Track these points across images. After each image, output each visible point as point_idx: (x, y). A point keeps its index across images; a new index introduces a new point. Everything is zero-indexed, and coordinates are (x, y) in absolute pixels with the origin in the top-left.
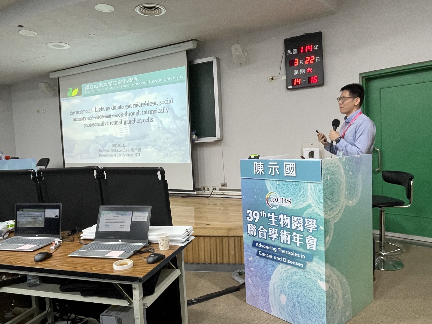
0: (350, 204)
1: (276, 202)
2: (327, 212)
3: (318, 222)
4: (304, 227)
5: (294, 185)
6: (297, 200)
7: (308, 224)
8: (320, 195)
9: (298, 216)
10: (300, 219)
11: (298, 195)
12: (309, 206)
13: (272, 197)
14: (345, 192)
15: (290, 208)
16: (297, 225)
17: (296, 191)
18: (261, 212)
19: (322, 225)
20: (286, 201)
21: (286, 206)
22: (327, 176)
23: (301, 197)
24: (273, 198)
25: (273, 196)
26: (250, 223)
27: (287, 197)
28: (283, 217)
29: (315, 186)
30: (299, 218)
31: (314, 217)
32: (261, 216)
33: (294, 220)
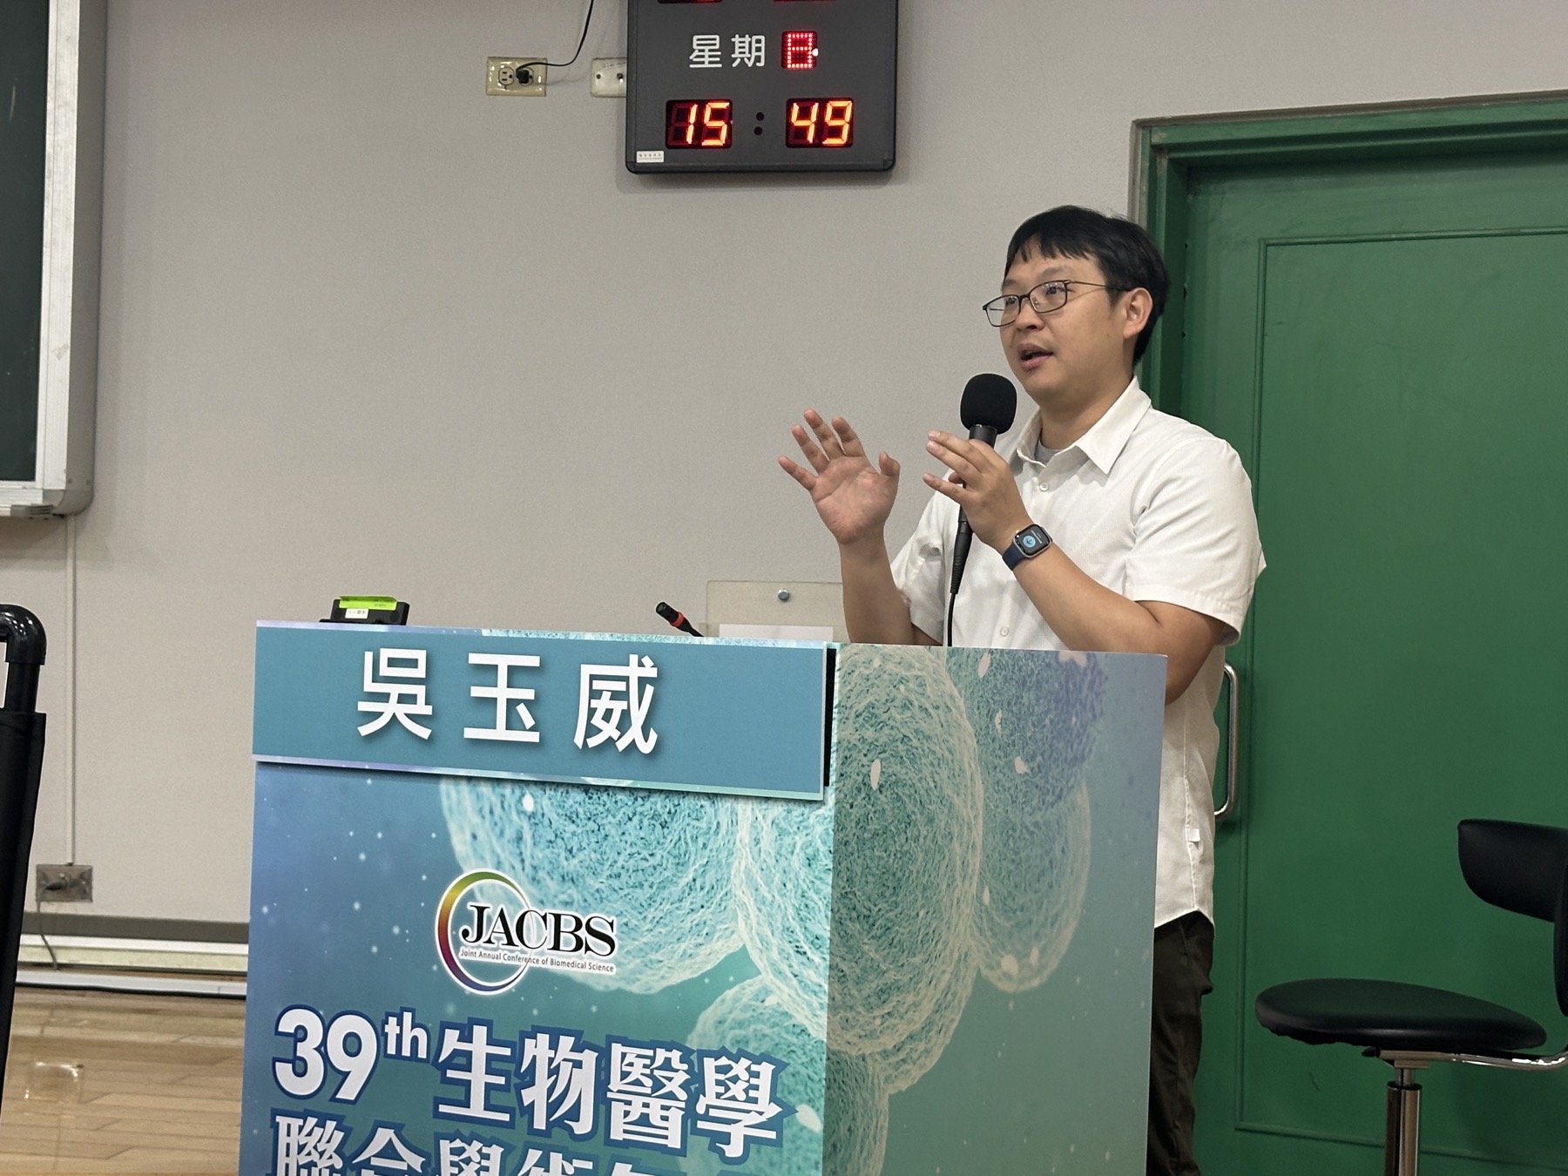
0: (1008, 976)
1: (510, 943)
2: (850, 1015)
3: (785, 1077)
4: (690, 1115)
5: (646, 822)
6: (659, 929)
7: (718, 1096)
8: (811, 894)
9: (653, 1045)
10: (667, 1065)
11: (666, 893)
12: (737, 966)
13: (481, 910)
14: (974, 890)
15: (600, 988)
16: (646, 1105)
17: (652, 861)
18: (393, 1021)
19: (810, 1101)
20: (583, 933)
21: (576, 973)
22: (865, 761)
23: (686, 904)
24: (492, 912)
25: (490, 897)
26: (301, 1107)
27: (586, 910)
28: (552, 1053)
29: (783, 825)
30: (661, 1055)
31: (765, 1047)
32: (392, 1050)
33: (624, 1075)
